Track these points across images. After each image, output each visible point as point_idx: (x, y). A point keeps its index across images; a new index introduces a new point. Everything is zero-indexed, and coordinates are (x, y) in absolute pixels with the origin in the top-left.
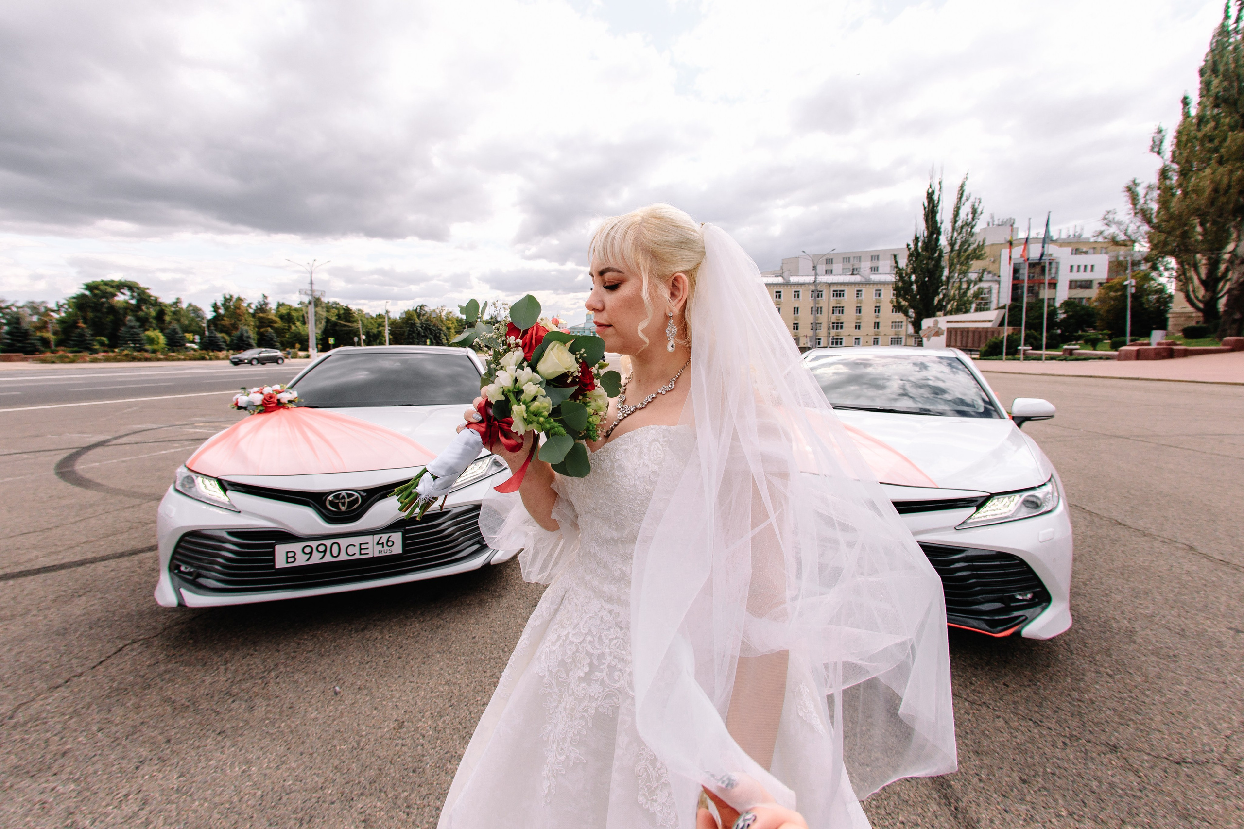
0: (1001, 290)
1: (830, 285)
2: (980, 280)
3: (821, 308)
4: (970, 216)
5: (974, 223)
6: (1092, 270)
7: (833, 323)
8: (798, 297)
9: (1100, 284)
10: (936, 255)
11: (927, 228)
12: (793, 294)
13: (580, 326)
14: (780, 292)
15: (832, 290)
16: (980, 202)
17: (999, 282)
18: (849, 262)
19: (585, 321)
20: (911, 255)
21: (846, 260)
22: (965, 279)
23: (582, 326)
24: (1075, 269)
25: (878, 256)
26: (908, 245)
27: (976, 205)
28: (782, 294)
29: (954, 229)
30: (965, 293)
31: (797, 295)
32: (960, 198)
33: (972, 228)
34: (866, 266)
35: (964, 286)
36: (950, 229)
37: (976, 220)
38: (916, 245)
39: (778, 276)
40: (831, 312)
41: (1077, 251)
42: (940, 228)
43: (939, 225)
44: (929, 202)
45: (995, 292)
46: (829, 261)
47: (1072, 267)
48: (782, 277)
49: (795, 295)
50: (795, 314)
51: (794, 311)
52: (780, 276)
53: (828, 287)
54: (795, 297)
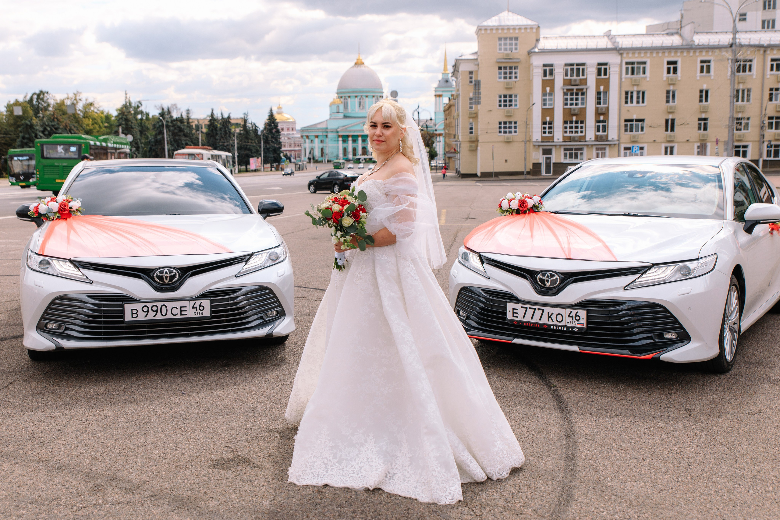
1: (764, 48)
3: (749, 90)
7: (771, 118)
8: (708, 71)
12: (699, 65)
14: (675, 63)
15: (769, 58)
23: (323, 126)
28: (679, 66)
31: (705, 66)
39: (672, 34)
40: (767, 96)
48: (681, 35)
49: (702, 67)
50: (701, 101)
51: (701, 96)
52: (677, 33)
53: (762, 52)
54: (702, 71)
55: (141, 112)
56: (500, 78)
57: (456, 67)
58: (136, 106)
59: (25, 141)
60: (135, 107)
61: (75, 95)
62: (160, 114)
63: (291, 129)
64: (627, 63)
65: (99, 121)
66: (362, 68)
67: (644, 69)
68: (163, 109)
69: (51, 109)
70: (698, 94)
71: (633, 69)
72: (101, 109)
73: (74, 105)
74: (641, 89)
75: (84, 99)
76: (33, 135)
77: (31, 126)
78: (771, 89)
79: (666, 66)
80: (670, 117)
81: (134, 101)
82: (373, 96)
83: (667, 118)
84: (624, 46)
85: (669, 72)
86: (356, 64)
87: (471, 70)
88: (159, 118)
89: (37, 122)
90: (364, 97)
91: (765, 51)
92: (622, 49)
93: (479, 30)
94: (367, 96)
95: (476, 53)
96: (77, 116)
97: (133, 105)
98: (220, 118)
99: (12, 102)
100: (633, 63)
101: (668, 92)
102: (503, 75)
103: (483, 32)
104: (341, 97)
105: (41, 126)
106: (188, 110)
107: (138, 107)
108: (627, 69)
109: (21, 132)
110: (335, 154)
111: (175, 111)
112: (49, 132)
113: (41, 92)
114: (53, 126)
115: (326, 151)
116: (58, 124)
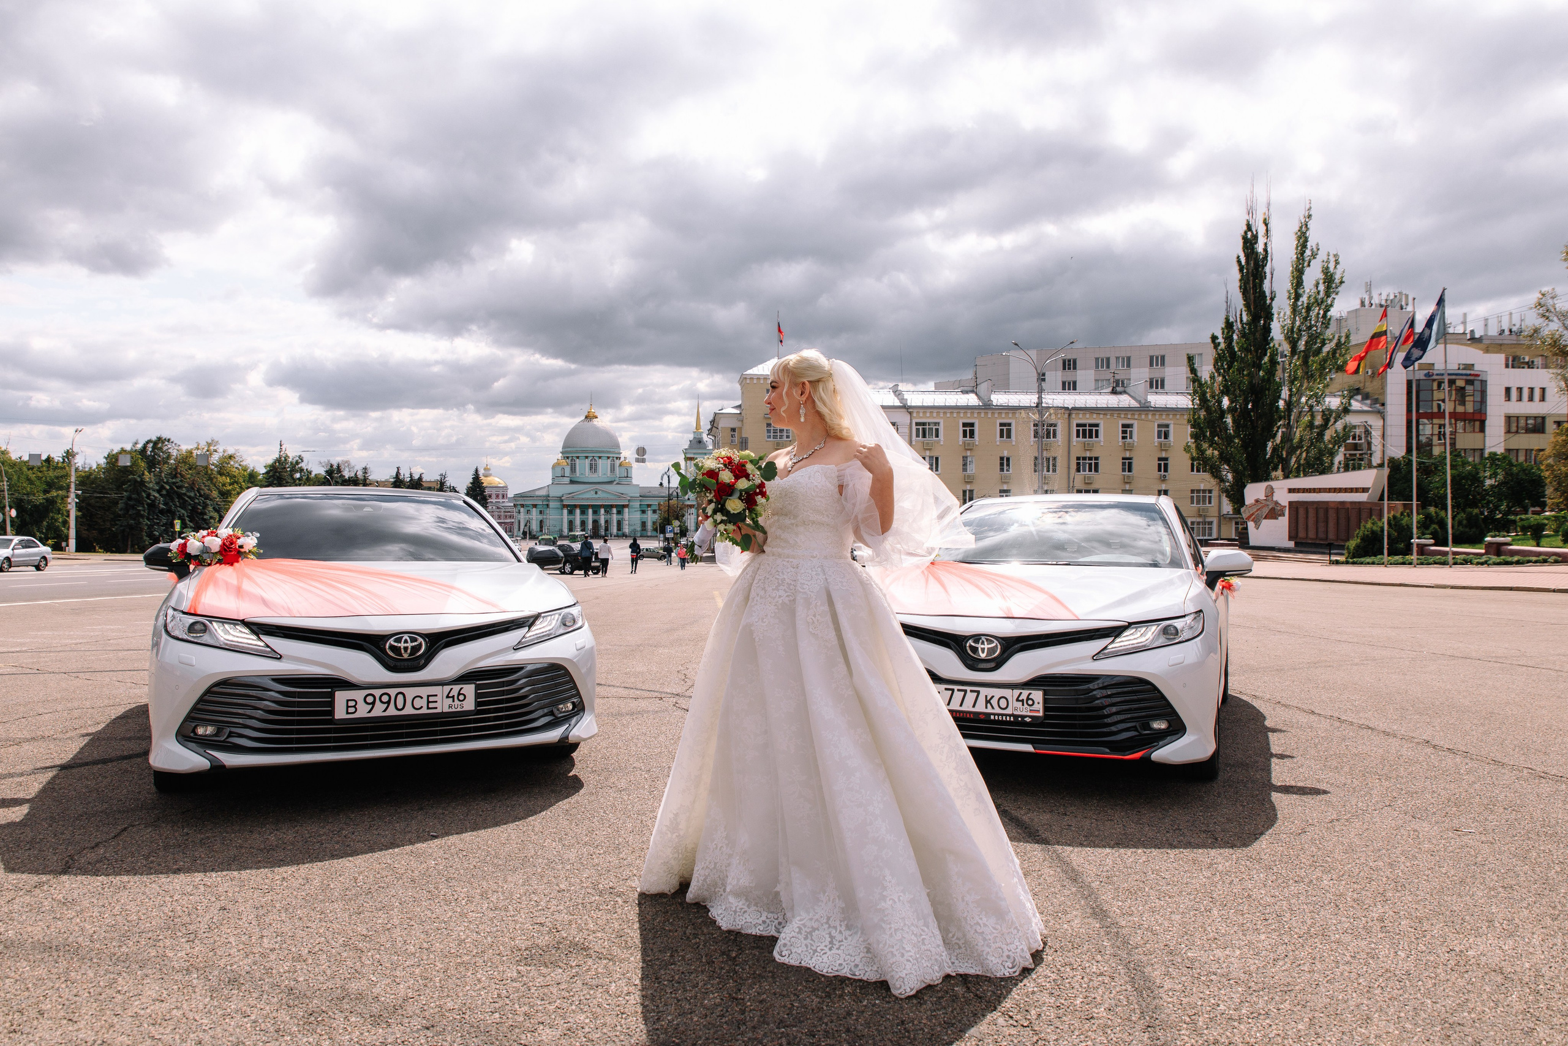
0: (1389, 432)
1: (1070, 411)
2: (1346, 410)
3: (1055, 459)
4: (1322, 288)
5: (1329, 301)
6: (1543, 399)
7: (1079, 491)
8: (1009, 436)
9: (1559, 423)
10: (1266, 359)
11: (1247, 306)
12: (998, 428)
13: (538, 493)
14: (972, 425)
15: (1075, 423)
16: (1337, 263)
17: (1382, 415)
18: (1108, 367)
19: (550, 482)
20: (1219, 359)
21: (1103, 363)
22: (1319, 408)
23: (543, 493)
24: (1514, 394)
25: (1163, 357)
26: (1214, 338)
27: (1332, 266)
28: (976, 428)
29: (1294, 309)
30: (1321, 435)
31: (1006, 431)
32: (1302, 253)
33: (1327, 311)
34: (1139, 375)
35: (1318, 421)
36: (1288, 311)
37: (1333, 296)
38: (1229, 339)
39: (967, 392)
40: (1074, 466)
41: (1515, 362)
42: (1270, 307)
43: (1268, 302)
44: (1247, 256)
45: (1376, 434)
46: (1069, 365)
47: (1508, 390)
48: (976, 394)
49: (1002, 431)
50: (1002, 470)
51: (1002, 464)
52: (972, 392)
53: (1066, 416)
54: (1002, 436)
55: (301, 470)
56: (769, 437)
57: (713, 422)
58: (294, 461)
59: (131, 503)
60: (291, 463)
61: (209, 445)
62: (327, 472)
63: (500, 496)
64: (917, 424)
65: (241, 480)
66: (595, 422)
67: (937, 430)
68: (332, 466)
69: (172, 461)
70: (998, 462)
71: (924, 431)
72: (244, 463)
73: (207, 456)
74: (935, 454)
75: (221, 450)
76: (144, 495)
77: (142, 483)
78: (1078, 458)
79: (961, 429)
80: (968, 487)
81: (292, 453)
82: (608, 458)
83: (964, 489)
84: (913, 404)
85: (965, 436)
86: (586, 417)
87: (733, 426)
88: (325, 477)
89: (150, 478)
90: (597, 459)
91: (1070, 415)
92: (911, 407)
93: (744, 381)
94: (600, 457)
95: (739, 407)
96: (209, 472)
97: (290, 460)
98: (408, 479)
99: (114, 452)
100: (924, 424)
101: (965, 458)
102: (772, 434)
103: (748, 381)
104: (568, 458)
105: (157, 483)
106: (365, 469)
107: (297, 463)
108: (918, 430)
109: (126, 491)
110: (557, 529)
111: (347, 469)
112: (167, 491)
113: (159, 439)
114: (174, 483)
115: (547, 524)
116: (181, 481)
